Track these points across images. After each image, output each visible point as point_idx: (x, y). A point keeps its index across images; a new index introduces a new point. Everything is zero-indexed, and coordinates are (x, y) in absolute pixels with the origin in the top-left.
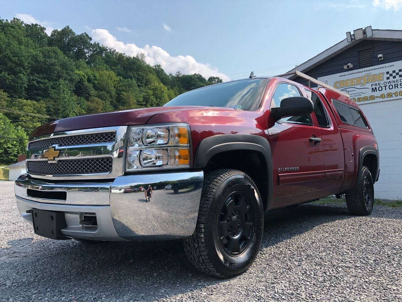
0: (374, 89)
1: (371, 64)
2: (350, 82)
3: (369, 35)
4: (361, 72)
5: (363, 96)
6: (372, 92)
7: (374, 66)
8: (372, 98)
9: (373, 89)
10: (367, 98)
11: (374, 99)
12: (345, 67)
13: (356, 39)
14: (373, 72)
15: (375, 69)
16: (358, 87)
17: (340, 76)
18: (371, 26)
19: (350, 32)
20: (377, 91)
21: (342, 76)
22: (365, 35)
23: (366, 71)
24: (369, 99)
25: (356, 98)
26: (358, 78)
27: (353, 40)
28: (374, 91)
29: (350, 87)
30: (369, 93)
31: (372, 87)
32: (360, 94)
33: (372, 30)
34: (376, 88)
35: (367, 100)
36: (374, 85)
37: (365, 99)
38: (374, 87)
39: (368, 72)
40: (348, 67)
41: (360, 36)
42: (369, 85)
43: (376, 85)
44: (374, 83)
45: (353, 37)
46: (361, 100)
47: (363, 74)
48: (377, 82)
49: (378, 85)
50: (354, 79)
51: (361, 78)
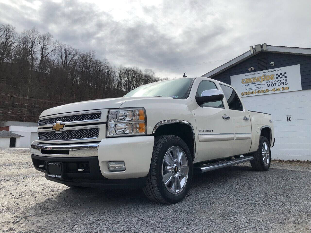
1: (266, 68)
2: (252, 79)
3: (265, 49)
4: (260, 73)
5: (261, 89)
7: (268, 69)
8: (267, 91)
9: (267, 85)
12: (250, 69)
13: (257, 51)
14: (268, 74)
15: (269, 72)
16: (258, 83)
17: (246, 76)
18: (266, 43)
19: (252, 47)
20: (270, 86)
21: (248, 75)
22: (262, 49)
23: (263, 73)
24: (265, 91)
25: (257, 90)
26: (257, 77)
27: (255, 52)
28: (268, 87)
29: (253, 83)
30: (265, 88)
31: (267, 84)
32: (259, 88)
33: (267, 46)
34: (269, 84)
37: (263, 91)
40: (251, 69)
41: (259, 50)
42: (265, 82)
44: (268, 81)
45: (254, 50)
46: (260, 92)
47: (261, 75)
48: (270, 81)
49: (271, 82)
50: (255, 78)
51: (259, 77)
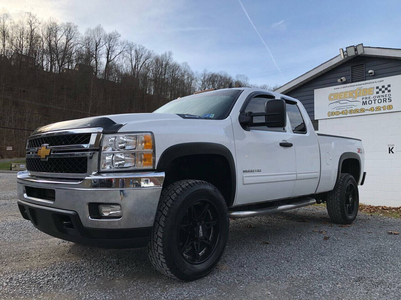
0: (365, 102)
1: (363, 79)
3: (360, 52)
4: (354, 86)
5: (354, 108)
6: (363, 105)
7: (365, 80)
8: (363, 110)
9: (363, 102)
10: (358, 110)
11: (364, 111)
12: (339, 81)
13: (349, 55)
14: (364, 87)
15: (366, 84)
16: (351, 99)
17: (335, 89)
18: (362, 44)
19: (343, 49)
20: (367, 104)
21: (337, 89)
22: (356, 52)
23: (358, 85)
24: (359, 111)
25: (348, 110)
26: (350, 91)
27: (346, 57)
28: (365, 104)
30: (360, 106)
32: (352, 106)
33: (363, 47)
34: (366, 101)
35: (358, 112)
36: (365, 98)
37: (356, 111)
38: (364, 100)
39: (360, 86)
40: (341, 80)
41: (352, 53)
42: (360, 99)
43: (366, 98)
44: (365, 97)
45: (345, 54)
46: (352, 112)
47: (355, 88)
48: (368, 96)
49: (368, 98)
50: (347, 92)
51: (353, 91)
